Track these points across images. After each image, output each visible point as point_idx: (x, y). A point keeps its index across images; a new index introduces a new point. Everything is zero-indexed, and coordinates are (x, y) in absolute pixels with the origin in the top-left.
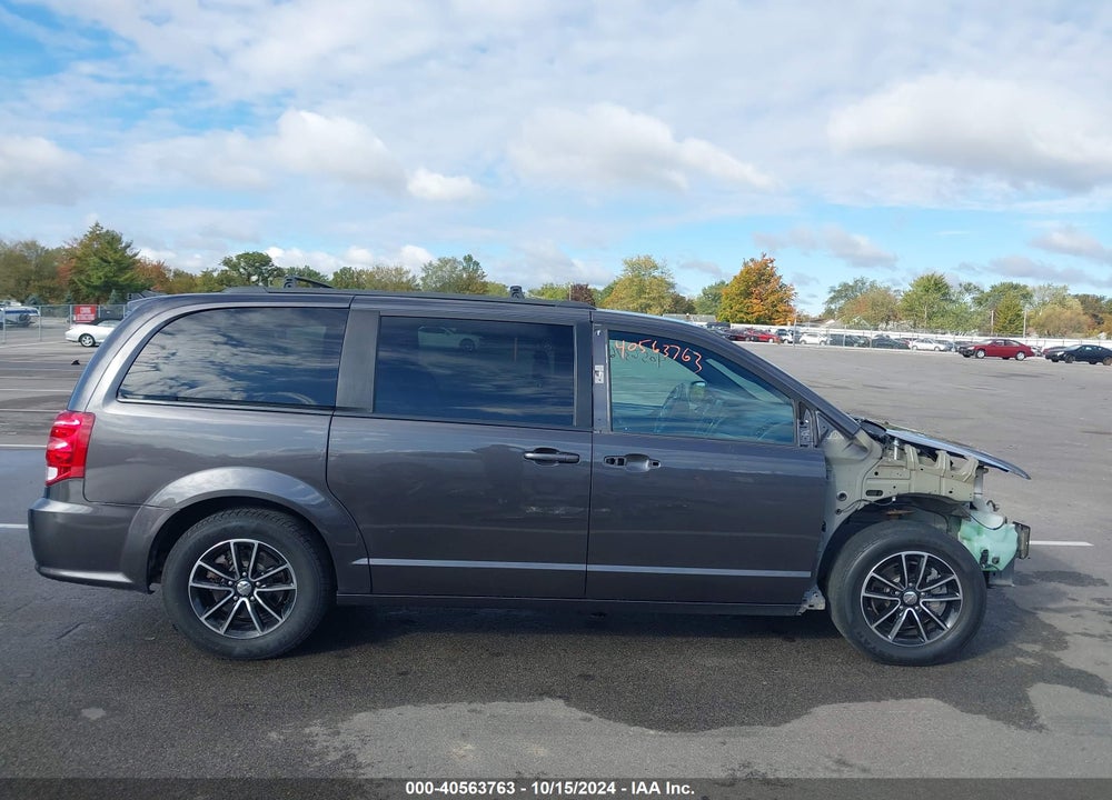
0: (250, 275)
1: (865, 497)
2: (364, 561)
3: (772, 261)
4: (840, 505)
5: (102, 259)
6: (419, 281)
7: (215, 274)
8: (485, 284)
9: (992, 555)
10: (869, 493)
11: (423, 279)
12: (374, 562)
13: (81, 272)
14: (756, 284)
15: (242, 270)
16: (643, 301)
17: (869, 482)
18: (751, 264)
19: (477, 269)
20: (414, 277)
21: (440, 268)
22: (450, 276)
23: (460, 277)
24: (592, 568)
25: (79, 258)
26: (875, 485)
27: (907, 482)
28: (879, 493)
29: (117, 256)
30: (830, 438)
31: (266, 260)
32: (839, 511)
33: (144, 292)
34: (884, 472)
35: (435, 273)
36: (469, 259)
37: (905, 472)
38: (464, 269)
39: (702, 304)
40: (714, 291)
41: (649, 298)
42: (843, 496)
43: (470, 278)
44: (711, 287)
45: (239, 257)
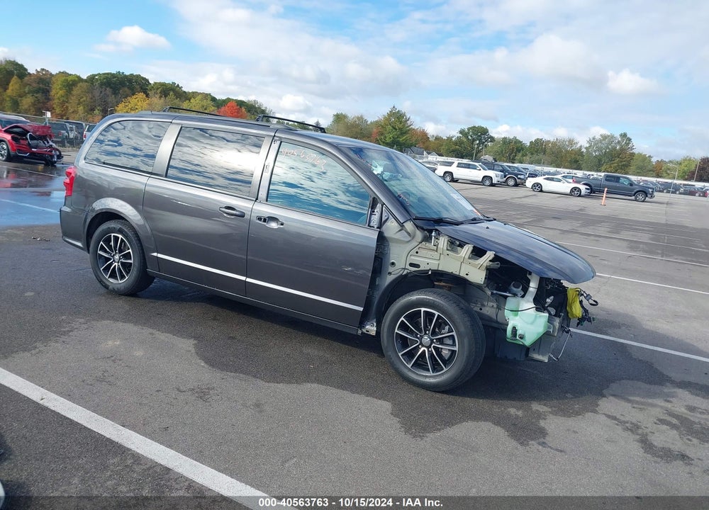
0: (474, 140)
1: (408, 267)
2: (155, 254)
4: (391, 269)
5: (393, 127)
6: (584, 150)
7: (454, 139)
8: (633, 154)
9: (519, 332)
10: (411, 265)
11: (586, 148)
13: (382, 134)
15: (469, 137)
17: (412, 257)
19: (629, 144)
20: (581, 146)
21: (601, 141)
22: (607, 147)
23: (614, 148)
24: (249, 280)
25: (382, 127)
26: (416, 260)
27: (437, 262)
28: (418, 266)
29: (401, 126)
30: (388, 223)
31: (485, 131)
32: (390, 273)
33: (413, 148)
34: (422, 252)
35: (595, 144)
36: (624, 136)
37: (436, 255)
38: (619, 142)
42: (393, 264)
43: (622, 150)
45: (469, 129)
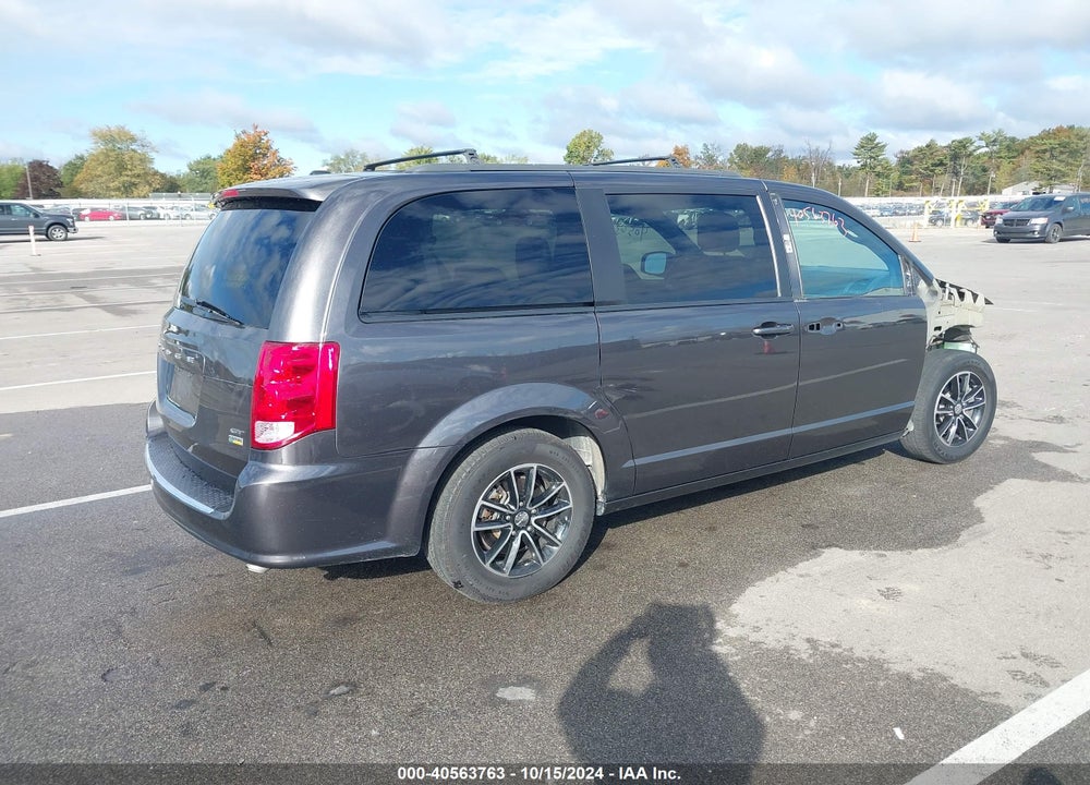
1: (934, 333)
2: (629, 464)
3: (266, 134)
10: (936, 329)
12: (639, 461)
14: (254, 157)
16: (126, 178)
17: (936, 320)
18: (243, 136)
26: (939, 322)
28: (940, 328)
34: (943, 311)
39: (190, 181)
40: (201, 166)
41: (134, 176)
44: (198, 163)
